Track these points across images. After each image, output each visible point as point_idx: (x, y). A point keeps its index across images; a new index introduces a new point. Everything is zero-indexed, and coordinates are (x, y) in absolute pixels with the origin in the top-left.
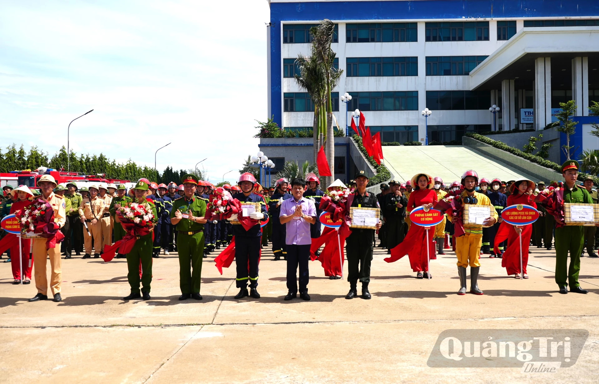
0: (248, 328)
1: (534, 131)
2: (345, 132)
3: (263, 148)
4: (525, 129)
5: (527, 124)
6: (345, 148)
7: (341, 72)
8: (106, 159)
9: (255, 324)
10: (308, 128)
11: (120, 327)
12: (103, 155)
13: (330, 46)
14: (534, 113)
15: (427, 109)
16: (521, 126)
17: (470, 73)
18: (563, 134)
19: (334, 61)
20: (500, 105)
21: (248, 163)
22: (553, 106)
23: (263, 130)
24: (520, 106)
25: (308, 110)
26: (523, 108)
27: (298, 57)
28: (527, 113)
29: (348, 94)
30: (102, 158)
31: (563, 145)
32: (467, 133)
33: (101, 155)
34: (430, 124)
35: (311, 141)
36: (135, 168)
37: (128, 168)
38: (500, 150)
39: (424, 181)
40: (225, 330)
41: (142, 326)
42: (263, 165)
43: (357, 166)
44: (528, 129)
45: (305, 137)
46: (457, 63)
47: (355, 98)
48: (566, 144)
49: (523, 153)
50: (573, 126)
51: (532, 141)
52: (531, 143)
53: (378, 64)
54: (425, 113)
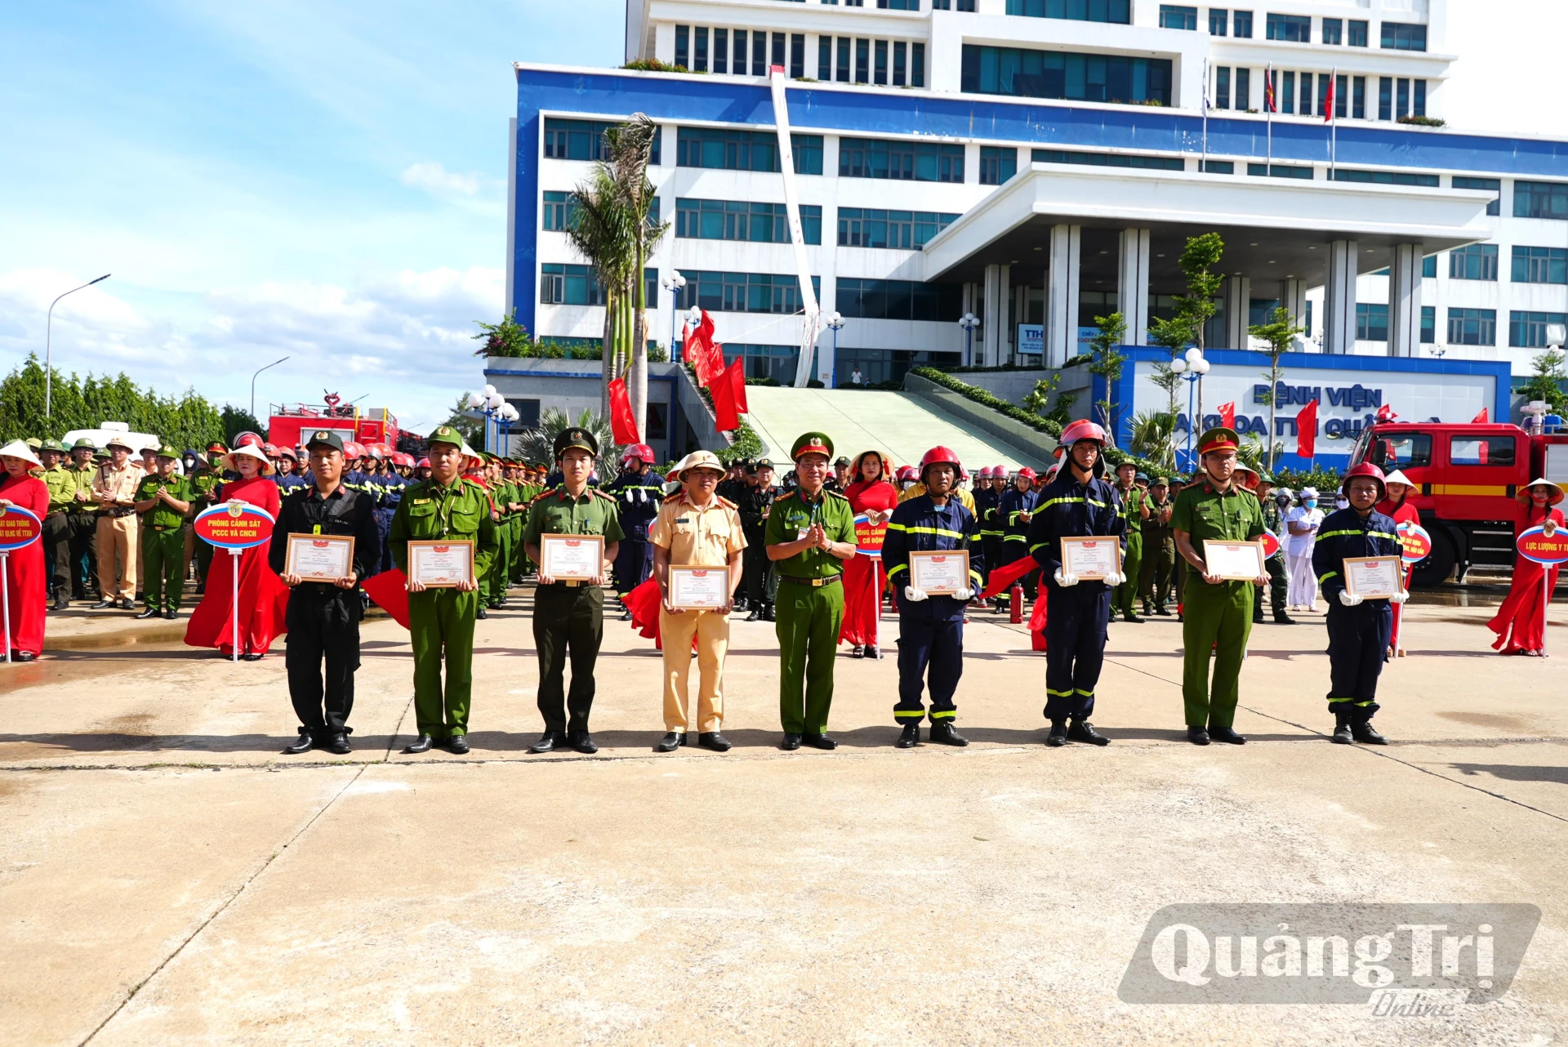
0: (468, 770)
1: (1040, 368)
2: (668, 353)
3: (493, 379)
4: (1026, 364)
5: (1030, 355)
6: (669, 386)
7: (667, 226)
8: (132, 385)
9: (482, 762)
10: (591, 340)
11: (169, 769)
12: (126, 375)
13: (644, 170)
14: (1044, 335)
15: (838, 314)
16: (1018, 358)
17: (925, 246)
18: (1098, 377)
19: (651, 202)
20: (980, 315)
21: (460, 407)
22: (1081, 324)
23: (492, 341)
24: (1018, 318)
25: (591, 300)
26: (1023, 323)
27: (576, 190)
28: (1031, 334)
29: (678, 273)
30: (123, 383)
31: (1098, 400)
32: (915, 366)
33: (122, 375)
34: (841, 344)
35: (596, 367)
36: (204, 408)
37: (188, 410)
38: (978, 404)
39: (874, 463)
40: (416, 777)
41: (222, 766)
42: (494, 413)
43: (692, 425)
44: (1032, 365)
45: (584, 358)
46: (900, 223)
47: (692, 283)
48: (1104, 399)
49: (1023, 413)
50: (1118, 363)
51: (1041, 390)
52: (1037, 393)
53: (741, 216)
54: (832, 322)
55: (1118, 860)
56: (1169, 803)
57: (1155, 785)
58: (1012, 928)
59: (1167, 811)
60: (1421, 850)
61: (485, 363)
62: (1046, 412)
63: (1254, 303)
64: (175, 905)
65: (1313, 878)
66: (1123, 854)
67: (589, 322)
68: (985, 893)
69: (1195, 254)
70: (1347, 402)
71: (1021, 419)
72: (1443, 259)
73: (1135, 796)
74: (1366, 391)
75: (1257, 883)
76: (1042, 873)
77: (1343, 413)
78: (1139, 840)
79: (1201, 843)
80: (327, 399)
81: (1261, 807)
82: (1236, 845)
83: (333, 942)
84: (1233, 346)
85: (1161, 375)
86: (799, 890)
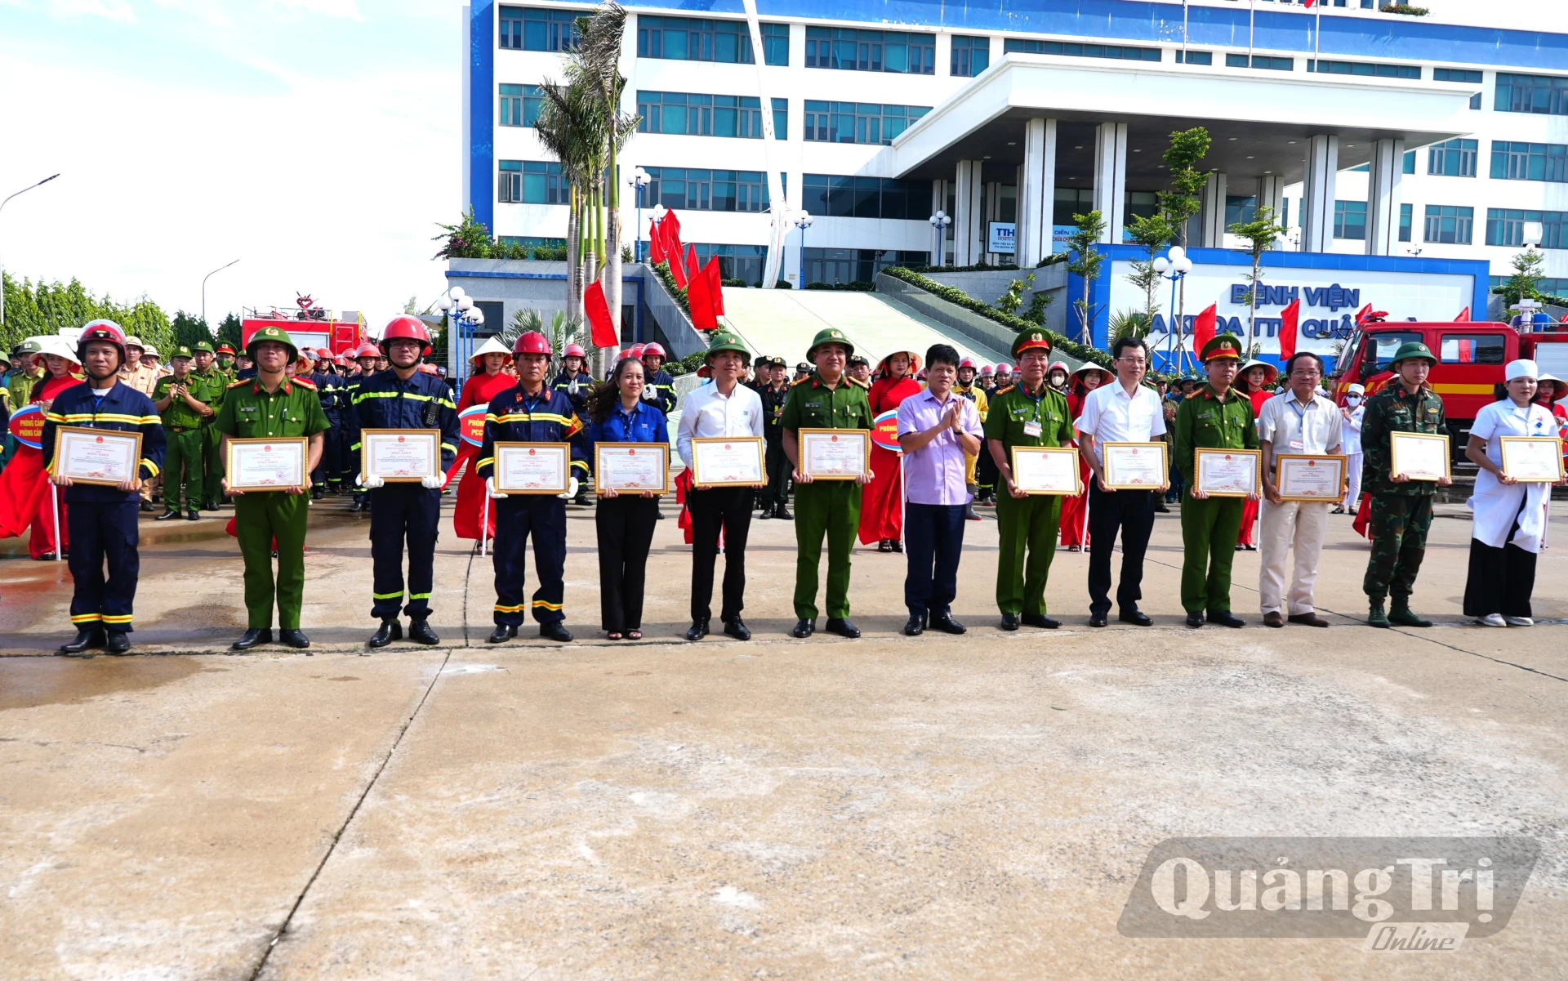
1: (1015, 268)
2: (633, 253)
3: (457, 281)
4: (996, 264)
5: (1001, 254)
6: (638, 287)
7: (637, 120)
8: (85, 290)
10: (555, 239)
12: (77, 279)
13: (616, 61)
14: (1017, 234)
15: (805, 212)
16: (989, 257)
17: (894, 142)
18: (1076, 275)
20: (951, 212)
22: (1057, 220)
23: (454, 241)
24: (989, 217)
25: (551, 199)
26: (994, 221)
28: (1002, 232)
29: (643, 170)
30: (75, 288)
31: (1075, 300)
32: (883, 265)
33: (72, 280)
34: (809, 244)
35: (559, 268)
36: (156, 313)
37: (141, 315)
38: (953, 304)
39: (903, 360)
40: (502, 660)
42: (461, 317)
44: (1004, 264)
45: (548, 259)
46: (869, 117)
47: (656, 180)
48: (1082, 299)
49: (1000, 314)
50: (1097, 260)
51: (1015, 289)
52: (1012, 293)
53: (704, 109)
54: (800, 221)
55: (1191, 725)
56: (1225, 678)
57: (1205, 662)
58: (1114, 782)
59: (1225, 684)
60: (1469, 715)
61: (446, 264)
62: (1021, 312)
63: (1231, 200)
64: (335, 768)
65: (1376, 739)
66: (1193, 721)
67: (552, 221)
68: (1079, 753)
69: (1180, 149)
70: (1324, 302)
71: (998, 319)
72: (1422, 154)
73: (1191, 671)
74: (1344, 290)
75: (1326, 743)
76: (1124, 737)
77: (1320, 313)
78: (1207, 709)
79: (1264, 711)
80: (300, 301)
81: (1311, 681)
82: (1297, 712)
83: (497, 797)
84: (1209, 244)
85: (1139, 274)
86: (905, 752)
